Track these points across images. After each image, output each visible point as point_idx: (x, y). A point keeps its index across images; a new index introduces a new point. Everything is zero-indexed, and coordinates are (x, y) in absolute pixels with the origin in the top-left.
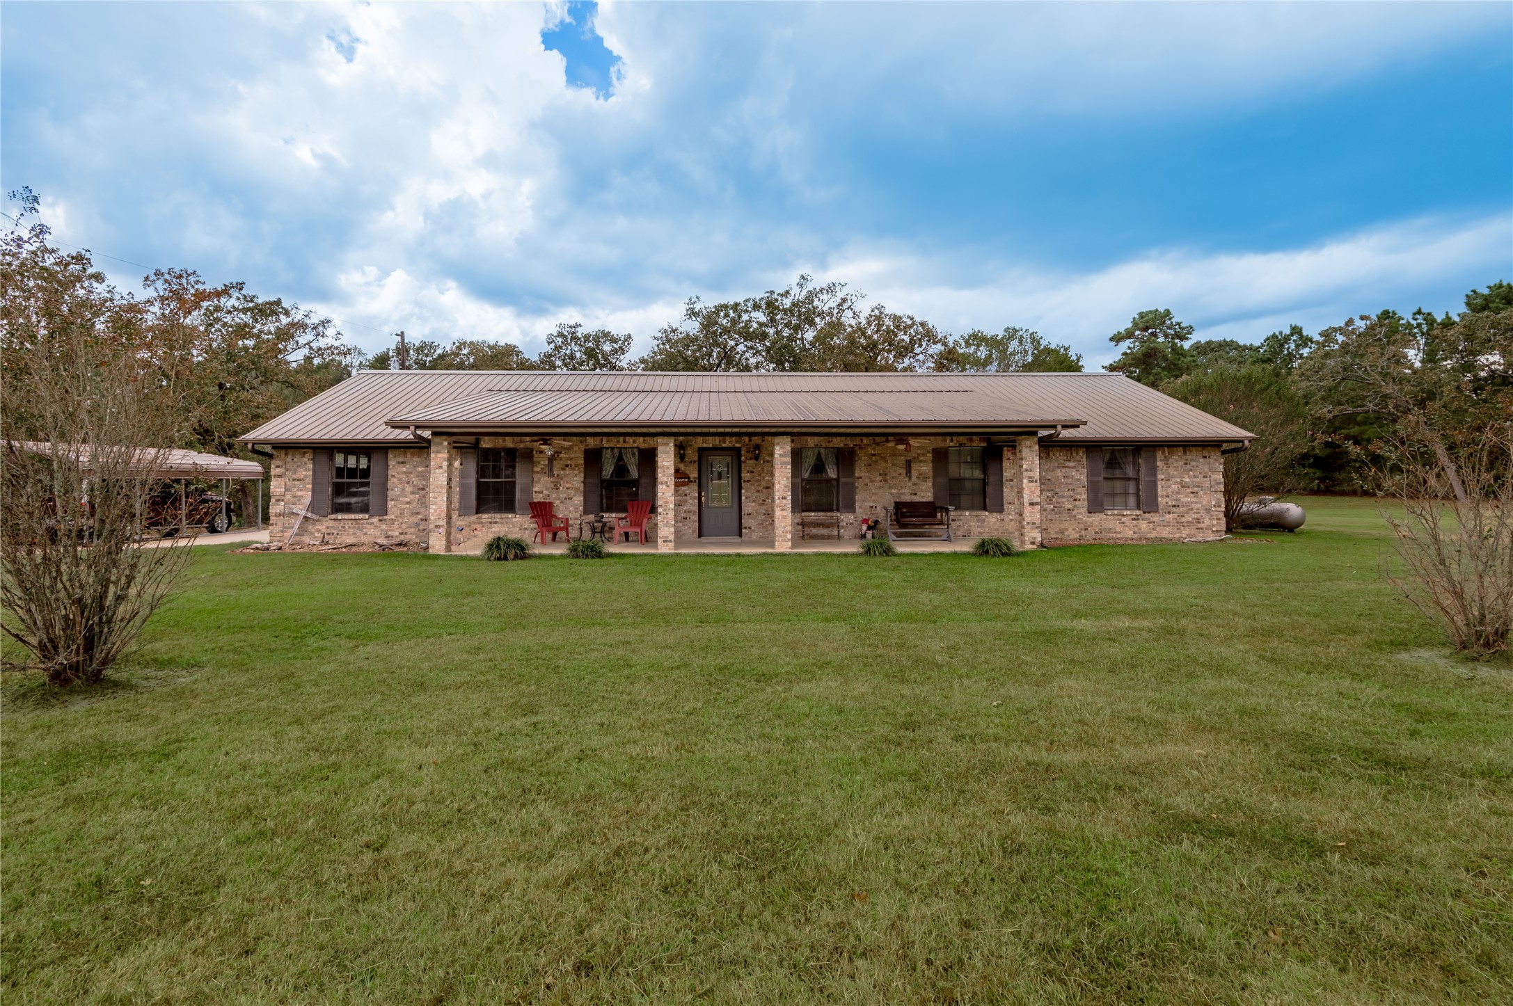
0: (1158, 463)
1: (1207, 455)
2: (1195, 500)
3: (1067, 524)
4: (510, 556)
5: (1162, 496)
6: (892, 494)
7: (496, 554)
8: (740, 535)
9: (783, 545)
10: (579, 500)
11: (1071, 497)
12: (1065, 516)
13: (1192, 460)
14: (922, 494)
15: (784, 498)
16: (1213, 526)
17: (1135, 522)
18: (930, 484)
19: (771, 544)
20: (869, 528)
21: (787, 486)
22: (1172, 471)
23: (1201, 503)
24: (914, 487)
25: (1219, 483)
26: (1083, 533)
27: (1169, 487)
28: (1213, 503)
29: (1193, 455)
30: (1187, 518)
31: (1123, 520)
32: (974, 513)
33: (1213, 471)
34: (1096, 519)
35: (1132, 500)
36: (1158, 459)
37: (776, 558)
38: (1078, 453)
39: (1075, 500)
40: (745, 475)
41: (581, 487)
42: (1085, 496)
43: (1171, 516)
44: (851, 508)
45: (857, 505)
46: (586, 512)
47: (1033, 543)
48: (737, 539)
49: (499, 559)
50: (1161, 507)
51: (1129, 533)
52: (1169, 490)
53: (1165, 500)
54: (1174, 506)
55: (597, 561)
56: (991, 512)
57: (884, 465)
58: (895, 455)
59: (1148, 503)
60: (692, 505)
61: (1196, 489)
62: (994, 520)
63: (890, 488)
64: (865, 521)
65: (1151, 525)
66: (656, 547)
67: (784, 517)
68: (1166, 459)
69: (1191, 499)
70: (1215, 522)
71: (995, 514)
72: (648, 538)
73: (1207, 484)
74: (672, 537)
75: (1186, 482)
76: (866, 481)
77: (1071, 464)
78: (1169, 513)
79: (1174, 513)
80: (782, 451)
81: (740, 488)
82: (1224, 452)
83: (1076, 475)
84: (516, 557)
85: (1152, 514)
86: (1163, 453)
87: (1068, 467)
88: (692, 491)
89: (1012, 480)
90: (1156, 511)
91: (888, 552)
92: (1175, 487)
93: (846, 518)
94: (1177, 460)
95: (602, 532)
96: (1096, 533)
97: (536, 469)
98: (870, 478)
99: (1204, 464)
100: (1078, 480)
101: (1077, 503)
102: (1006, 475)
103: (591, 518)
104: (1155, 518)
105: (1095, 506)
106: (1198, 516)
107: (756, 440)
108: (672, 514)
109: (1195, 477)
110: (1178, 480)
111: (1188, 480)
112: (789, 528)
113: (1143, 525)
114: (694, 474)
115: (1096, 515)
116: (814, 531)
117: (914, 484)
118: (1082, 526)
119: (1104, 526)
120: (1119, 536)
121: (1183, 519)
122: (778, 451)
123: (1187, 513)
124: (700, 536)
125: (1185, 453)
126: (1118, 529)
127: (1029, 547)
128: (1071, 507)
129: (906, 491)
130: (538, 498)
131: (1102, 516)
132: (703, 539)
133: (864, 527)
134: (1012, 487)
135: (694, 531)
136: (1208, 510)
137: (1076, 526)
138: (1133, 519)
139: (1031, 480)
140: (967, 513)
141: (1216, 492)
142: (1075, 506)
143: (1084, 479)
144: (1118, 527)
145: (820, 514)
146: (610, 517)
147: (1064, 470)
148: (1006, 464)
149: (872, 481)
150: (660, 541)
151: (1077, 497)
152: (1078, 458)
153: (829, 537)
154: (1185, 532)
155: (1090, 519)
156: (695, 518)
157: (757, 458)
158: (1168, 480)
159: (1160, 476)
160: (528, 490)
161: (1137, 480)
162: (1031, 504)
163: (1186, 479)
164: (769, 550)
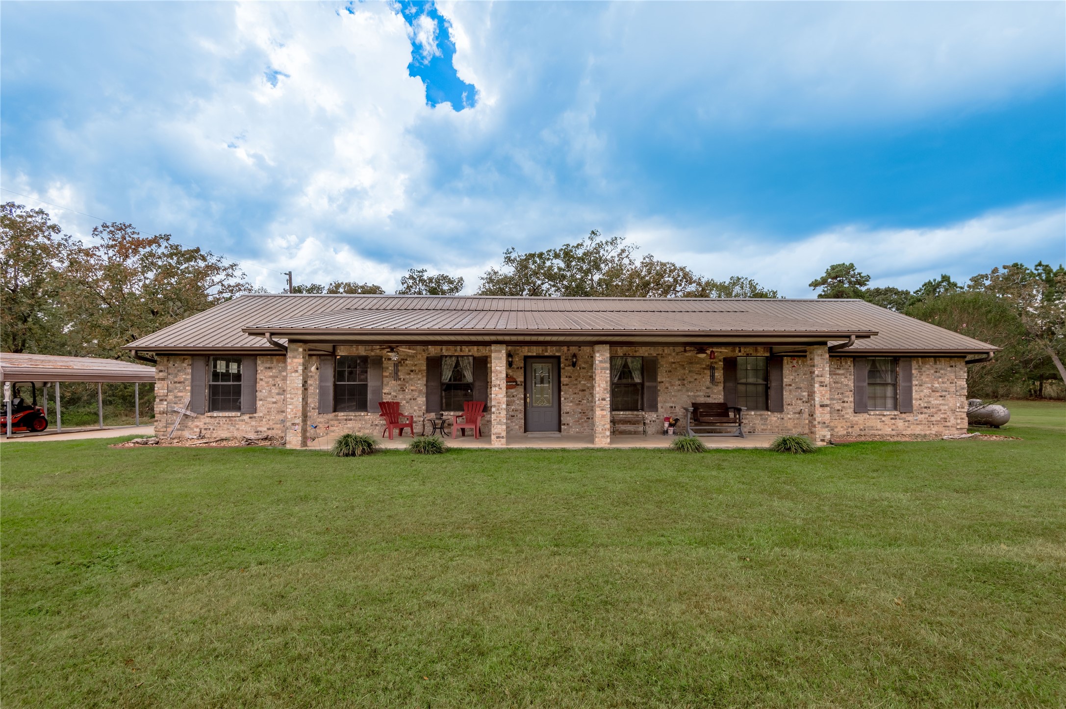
0: (913, 371)
1: (953, 364)
2: (942, 402)
3: (836, 422)
4: (358, 451)
5: (916, 399)
6: (688, 396)
7: (345, 450)
8: (560, 430)
9: (603, 441)
10: (422, 400)
11: (840, 399)
12: (836, 416)
13: (941, 369)
14: (715, 396)
15: (604, 399)
16: (958, 424)
17: (893, 421)
18: (721, 387)
19: (592, 440)
20: (671, 425)
21: (606, 389)
22: (924, 378)
23: (947, 405)
24: (708, 391)
25: (963, 388)
26: (850, 430)
27: (922, 391)
28: (958, 405)
29: (942, 364)
30: (937, 418)
31: (883, 419)
32: (759, 413)
33: (958, 378)
34: (861, 418)
35: (890, 403)
36: (913, 368)
37: (599, 454)
38: (846, 363)
39: (844, 402)
40: (564, 380)
41: (424, 389)
42: (852, 399)
43: (923, 416)
44: (654, 407)
45: (659, 405)
46: (428, 411)
47: (823, 440)
48: (557, 434)
49: (347, 455)
50: (915, 408)
51: (888, 430)
52: (922, 394)
53: (918, 402)
54: (926, 407)
55: (437, 456)
56: (772, 412)
57: (682, 371)
58: (691, 363)
59: (904, 405)
60: (519, 404)
61: (944, 393)
62: (775, 419)
63: (688, 391)
64: (667, 419)
65: (906, 424)
66: (490, 442)
67: (603, 416)
68: (920, 368)
69: (940, 401)
70: (959, 421)
71: (776, 414)
72: (482, 434)
73: (953, 389)
74: (504, 434)
75: (936, 388)
76: (667, 385)
77: (841, 372)
78: (922, 413)
79: (925, 413)
80: (601, 358)
81: (560, 391)
82: (967, 363)
83: (845, 381)
84: (364, 452)
85: (908, 414)
86: (918, 362)
87: (839, 374)
88: (519, 392)
89: (790, 385)
90: (911, 412)
91: (699, 449)
92: (927, 391)
93: (650, 416)
94: (929, 368)
95: (442, 428)
96: (861, 430)
97: (385, 374)
98: (670, 382)
99: (951, 372)
100: (847, 385)
101: (845, 405)
102: (786, 380)
103: (432, 415)
104: (909, 417)
105: (860, 407)
106: (945, 416)
107: (573, 349)
108: (503, 413)
109: (943, 383)
110: (930, 385)
111: (938, 385)
112: (608, 426)
113: (900, 424)
114: (520, 379)
115: (861, 415)
116: (623, 427)
117: (708, 388)
118: (849, 424)
119: (868, 424)
120: (880, 433)
121: (933, 419)
122: (598, 357)
123: (936, 413)
124: (525, 431)
125: (935, 363)
126: (879, 427)
127: (819, 444)
128: (840, 408)
129: (701, 394)
130: (387, 399)
131: (866, 416)
132: (529, 434)
133: (666, 424)
134: (790, 391)
135: (520, 427)
136: (953, 411)
137: (844, 424)
138: (892, 419)
139: (822, 385)
140: (753, 413)
141: (960, 395)
142: (843, 407)
143: (851, 384)
144: (879, 425)
145: (627, 413)
146: (449, 415)
147: (834, 377)
148: (786, 372)
149: (672, 385)
150: (493, 437)
151: (846, 399)
152: (847, 366)
153: (635, 433)
154: (934, 430)
155: (856, 419)
156: (522, 416)
157: (574, 365)
158: (921, 385)
159: (914, 383)
160: (378, 391)
161: (895, 385)
162: (822, 406)
163: (937, 385)
164: (590, 446)
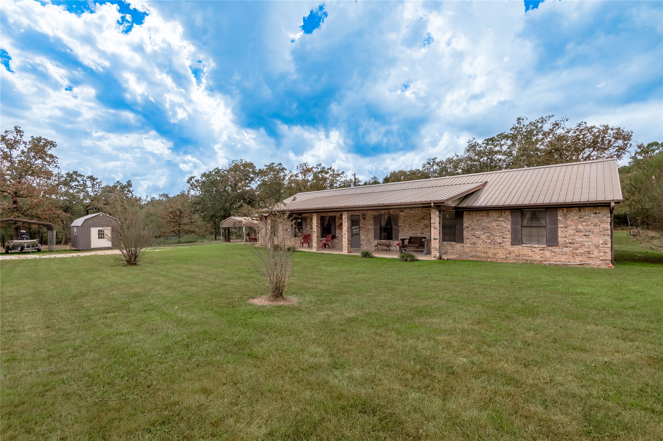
0: (559, 218)
1: (597, 212)
2: (587, 240)
3: (498, 250)
5: (562, 237)
6: (413, 233)
8: (360, 248)
9: (344, 251)
11: (501, 236)
12: (498, 246)
13: (585, 215)
14: (426, 233)
16: (601, 256)
17: (542, 251)
22: (569, 222)
23: (591, 242)
24: (422, 230)
25: (607, 230)
26: (508, 255)
27: (567, 232)
28: (601, 242)
29: (586, 213)
30: (581, 251)
31: (534, 250)
32: (448, 243)
33: (603, 222)
34: (516, 249)
35: (542, 239)
36: (559, 215)
38: (505, 213)
39: (504, 238)
40: (361, 225)
42: (510, 236)
43: (568, 249)
44: (397, 239)
45: (399, 238)
47: (435, 257)
50: (560, 243)
51: (537, 257)
52: (567, 234)
53: (564, 239)
54: (571, 243)
56: (457, 242)
57: (410, 221)
58: (414, 216)
59: (553, 241)
61: (587, 233)
62: (459, 246)
63: (412, 230)
64: (398, 244)
65: (553, 254)
68: (565, 216)
69: (585, 239)
70: (602, 254)
71: (459, 244)
72: (310, 246)
73: (597, 230)
75: (580, 229)
76: (403, 227)
77: (501, 219)
78: (566, 247)
79: (570, 247)
81: (360, 230)
82: (610, 210)
83: (505, 225)
85: (554, 247)
86: (563, 211)
87: (500, 221)
89: (468, 228)
90: (557, 245)
92: (571, 232)
93: (395, 243)
94: (573, 216)
96: (516, 256)
97: (307, 224)
98: (404, 226)
99: (594, 217)
100: (505, 227)
101: (505, 239)
102: (465, 225)
104: (556, 249)
105: (516, 240)
106: (589, 250)
107: (364, 212)
108: (316, 239)
109: (587, 225)
110: (574, 227)
111: (582, 227)
112: (347, 245)
113: (548, 254)
115: (516, 246)
117: (422, 229)
118: (507, 252)
119: (521, 253)
120: (531, 258)
121: (577, 251)
123: (580, 247)
125: (580, 211)
126: (530, 255)
128: (501, 241)
129: (419, 232)
130: (307, 233)
131: (520, 247)
133: (398, 247)
134: (468, 231)
136: (598, 246)
137: (503, 251)
138: (540, 250)
140: (445, 243)
141: (604, 235)
142: (503, 241)
143: (509, 227)
144: (530, 254)
145: (385, 241)
147: (497, 222)
148: (465, 220)
149: (405, 228)
151: (505, 236)
152: (506, 216)
154: (578, 260)
155: (513, 249)
157: (364, 219)
158: (566, 227)
159: (560, 225)
160: (305, 230)
161: (546, 227)
162: (434, 239)
163: (580, 227)
164: (341, 253)
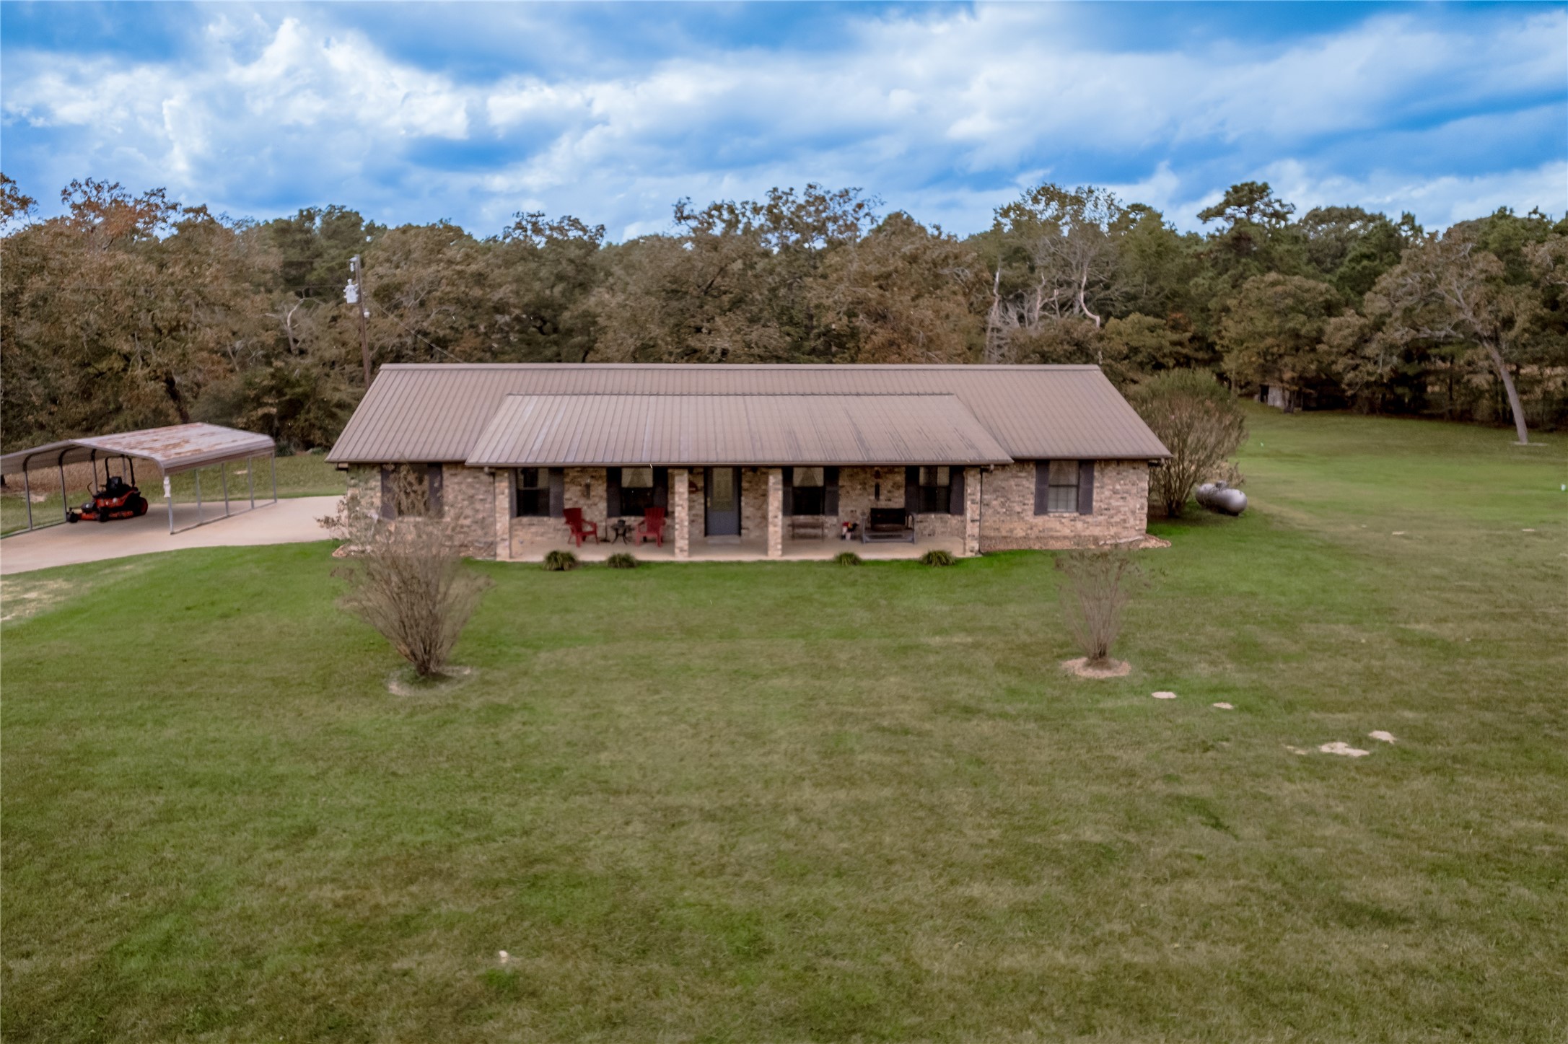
0: (1095, 477)
1: (1137, 468)
2: (1123, 504)
3: (1016, 524)
4: (566, 567)
5: (1097, 501)
7: (555, 566)
8: (740, 534)
9: (775, 554)
10: (603, 505)
11: (1021, 502)
12: (1015, 518)
13: (1124, 473)
14: (896, 501)
15: (776, 517)
16: (1137, 526)
17: (1073, 523)
18: (902, 491)
19: (765, 551)
20: (849, 530)
21: (779, 508)
22: (1106, 480)
23: (1127, 506)
24: (889, 496)
25: (1145, 490)
26: (1029, 532)
27: (1103, 493)
28: (1139, 506)
29: (1125, 469)
30: (1116, 519)
31: (1063, 521)
32: (939, 516)
33: (1140, 479)
34: (1040, 520)
35: (1073, 504)
36: (1096, 472)
37: (769, 567)
38: (1029, 469)
39: (1024, 504)
40: (745, 485)
41: (605, 495)
42: (1032, 501)
43: (1102, 517)
44: (834, 512)
45: (840, 509)
46: (610, 515)
48: (734, 539)
49: (558, 569)
50: (1095, 510)
51: (1067, 532)
52: (1103, 496)
53: (1099, 504)
54: (1106, 509)
55: (631, 571)
56: (953, 514)
59: (1084, 507)
60: (700, 509)
61: (1125, 495)
62: (955, 521)
64: (846, 524)
65: (1086, 525)
66: (673, 553)
67: (775, 532)
68: (1102, 471)
69: (1120, 503)
70: (1138, 523)
71: (956, 516)
73: (1134, 490)
74: (686, 548)
75: (1117, 490)
77: (1023, 474)
78: (1101, 515)
79: (1105, 515)
80: (774, 481)
81: (740, 495)
82: (1150, 467)
83: (1025, 482)
84: (570, 567)
85: (1088, 516)
86: (1100, 467)
87: (1020, 479)
88: (700, 498)
90: (1091, 513)
91: (855, 561)
92: (1107, 493)
93: (830, 520)
94: (1111, 472)
95: (624, 535)
96: (1040, 532)
97: (567, 480)
98: (850, 488)
99: (1132, 476)
100: (1028, 488)
101: (1026, 507)
103: (615, 520)
104: (1089, 519)
105: (1041, 509)
106: (1125, 517)
109: (1125, 484)
110: (1111, 487)
112: (779, 540)
113: (1079, 525)
114: (701, 484)
115: (1041, 517)
116: (802, 531)
117: (889, 493)
118: (1028, 526)
119: (1046, 526)
121: (1112, 520)
123: (1116, 515)
124: (706, 534)
125: (1119, 467)
126: (1058, 529)
127: (969, 554)
128: (1020, 510)
130: (568, 506)
131: (1046, 517)
132: (709, 545)
133: (845, 529)
135: (701, 532)
136: (1133, 512)
137: (1023, 526)
138: (1071, 520)
139: (973, 502)
140: (933, 516)
141: (1141, 497)
142: (1023, 510)
143: (1033, 487)
144: (1058, 526)
145: (807, 517)
146: (631, 521)
147: (1016, 482)
150: (677, 551)
151: (1026, 502)
153: (815, 537)
154: (1113, 532)
155: (1036, 521)
156: (702, 520)
157: (754, 471)
158: (1102, 487)
159: (1096, 484)
160: (560, 498)
161: (1078, 487)
162: (972, 521)
163: (1118, 487)
164: (763, 558)
